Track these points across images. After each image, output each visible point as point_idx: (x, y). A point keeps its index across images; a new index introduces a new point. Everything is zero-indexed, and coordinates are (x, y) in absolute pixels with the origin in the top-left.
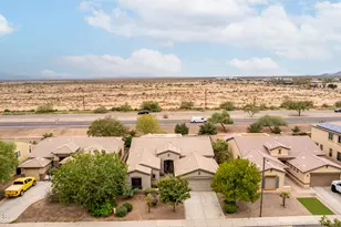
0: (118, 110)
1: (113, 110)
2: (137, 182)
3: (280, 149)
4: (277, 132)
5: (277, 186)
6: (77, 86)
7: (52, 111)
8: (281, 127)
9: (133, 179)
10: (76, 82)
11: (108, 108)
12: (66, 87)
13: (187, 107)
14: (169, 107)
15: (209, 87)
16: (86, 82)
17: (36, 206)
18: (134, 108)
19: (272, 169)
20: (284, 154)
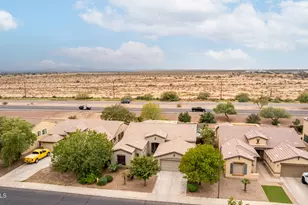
0: (142, 98)
1: (138, 99)
2: (121, 159)
3: (258, 139)
4: (275, 123)
5: (245, 173)
6: (117, 77)
7: (87, 98)
8: (279, 119)
9: (119, 156)
10: (119, 74)
11: (133, 97)
12: (109, 78)
13: (204, 97)
14: (187, 97)
15: (235, 79)
16: (126, 74)
17: (44, 172)
18: (155, 97)
19: (239, 157)
20: (262, 144)
